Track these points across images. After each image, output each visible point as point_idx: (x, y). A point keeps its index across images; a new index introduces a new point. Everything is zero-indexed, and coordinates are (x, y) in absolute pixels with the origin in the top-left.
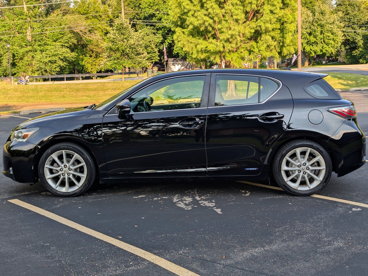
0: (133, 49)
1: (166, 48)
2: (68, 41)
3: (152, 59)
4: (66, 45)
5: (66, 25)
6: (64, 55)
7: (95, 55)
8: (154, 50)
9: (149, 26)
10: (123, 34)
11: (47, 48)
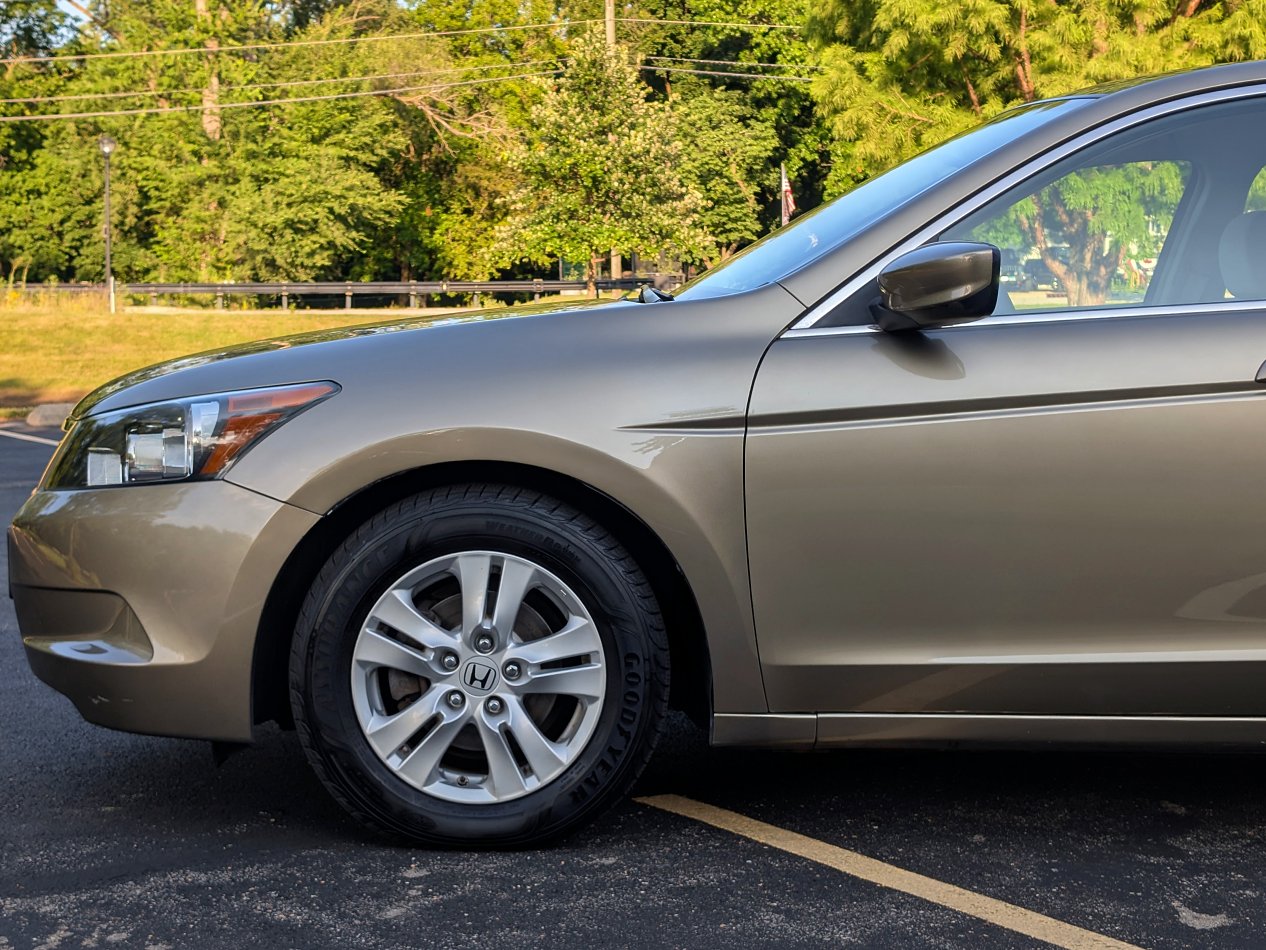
1: (792, 183)
2: (374, 142)
3: (730, 231)
4: (363, 157)
5: (365, 73)
6: (351, 201)
7: (485, 205)
8: (739, 192)
9: (723, 87)
11: (281, 170)
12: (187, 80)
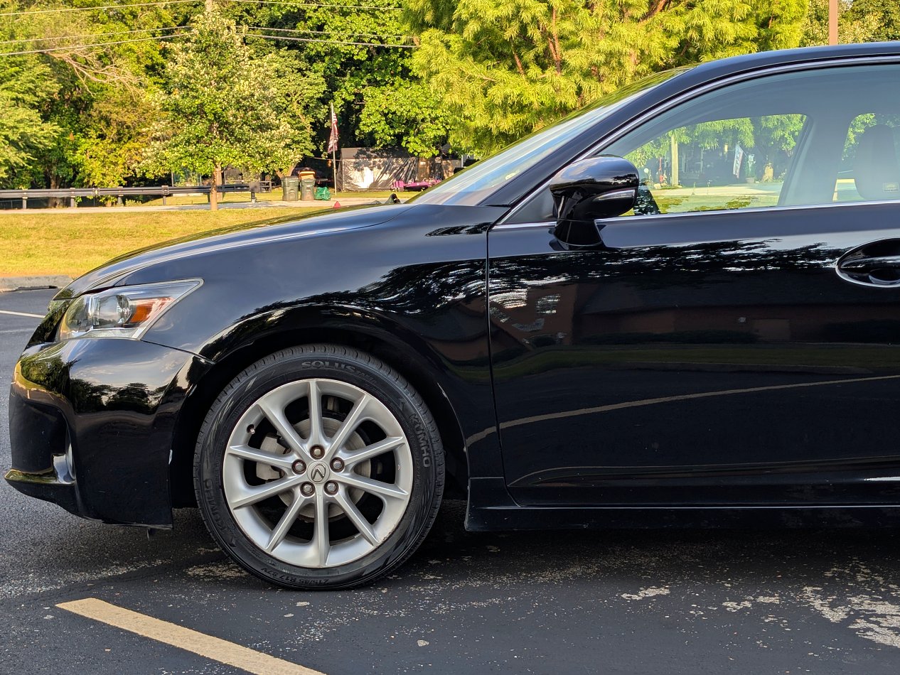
0: (246, 112)
1: (337, 115)
4: (28, 98)
5: (28, 37)
6: (22, 130)
7: (115, 132)
8: (299, 122)
9: (286, 48)
10: (216, 65)
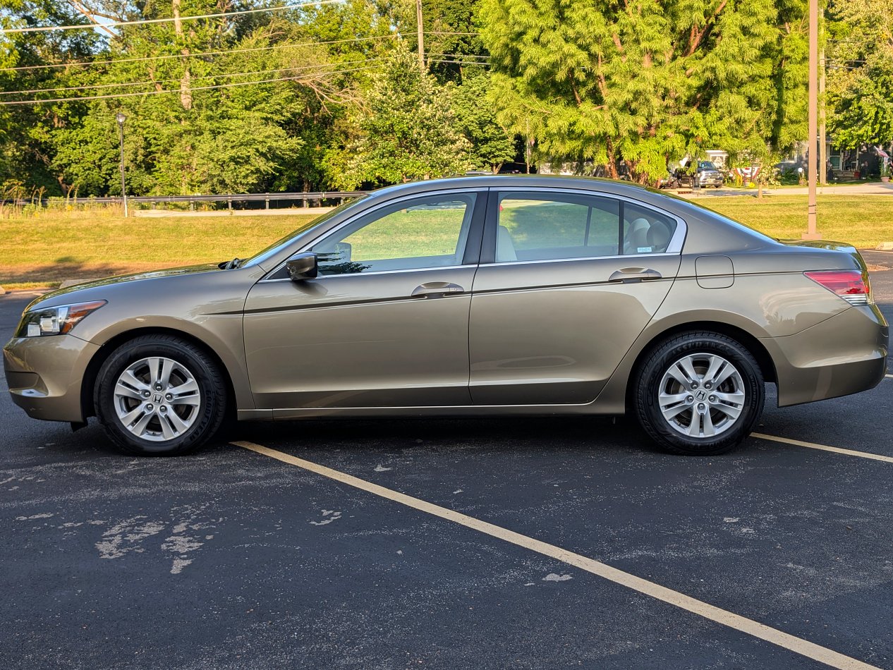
0: (429, 130)
2: (282, 108)
3: (497, 156)
4: (276, 118)
5: (276, 67)
6: (269, 144)
10: (405, 91)
11: (227, 126)
12: (171, 74)
